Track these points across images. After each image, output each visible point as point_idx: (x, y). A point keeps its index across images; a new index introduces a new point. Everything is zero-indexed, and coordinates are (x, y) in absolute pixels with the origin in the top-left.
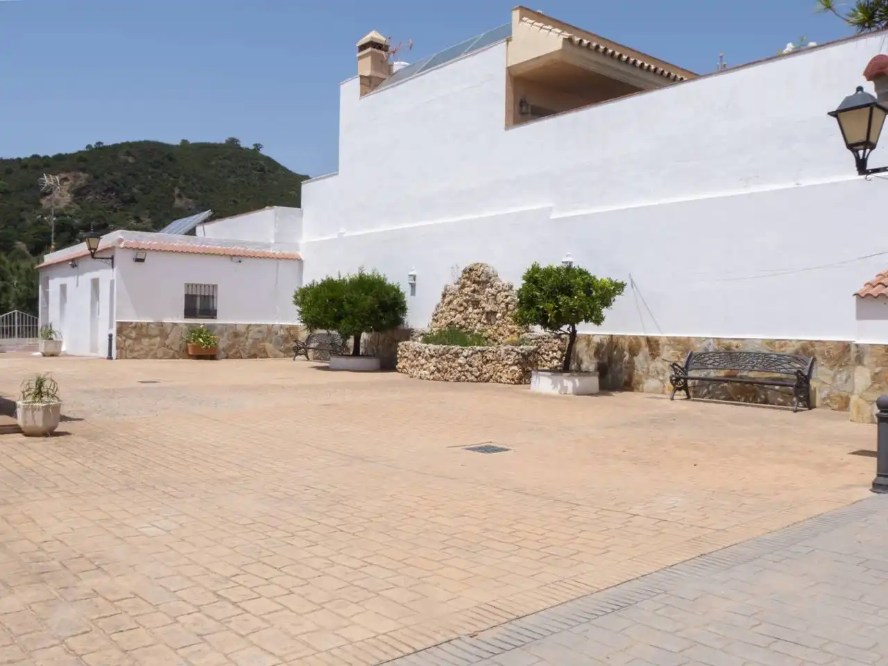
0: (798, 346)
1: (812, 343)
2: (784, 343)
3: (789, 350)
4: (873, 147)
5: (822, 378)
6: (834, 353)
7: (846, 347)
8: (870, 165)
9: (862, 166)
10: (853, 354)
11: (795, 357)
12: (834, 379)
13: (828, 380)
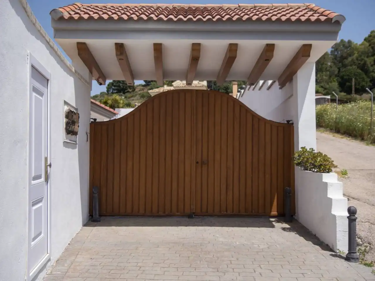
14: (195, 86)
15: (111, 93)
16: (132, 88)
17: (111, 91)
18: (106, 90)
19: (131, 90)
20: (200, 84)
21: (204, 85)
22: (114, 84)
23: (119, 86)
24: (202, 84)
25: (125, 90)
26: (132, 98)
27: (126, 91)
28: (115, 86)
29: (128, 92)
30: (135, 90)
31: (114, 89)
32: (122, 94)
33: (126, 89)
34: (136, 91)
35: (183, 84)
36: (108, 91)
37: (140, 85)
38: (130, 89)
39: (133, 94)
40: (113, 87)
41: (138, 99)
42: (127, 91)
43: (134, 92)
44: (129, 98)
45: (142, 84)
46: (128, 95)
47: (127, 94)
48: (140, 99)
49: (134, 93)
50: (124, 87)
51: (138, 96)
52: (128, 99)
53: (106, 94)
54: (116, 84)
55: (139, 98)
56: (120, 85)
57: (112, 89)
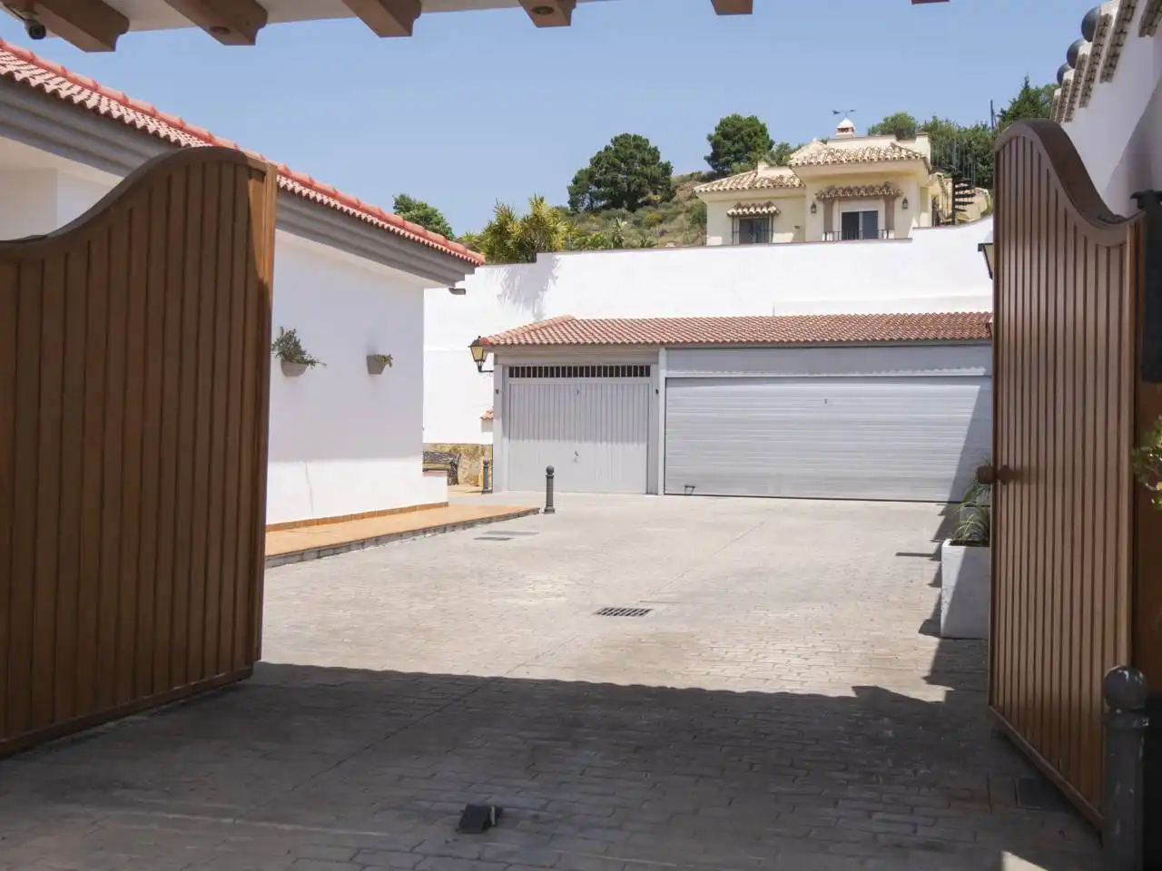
0: (451, 447)
1: (459, 445)
2: (442, 445)
3: (447, 450)
4: (484, 361)
5: (464, 466)
6: (471, 450)
7: (476, 447)
8: (483, 369)
9: (480, 368)
10: (480, 451)
11: (450, 454)
12: (471, 466)
13: (467, 467)
14: (879, 159)
15: (586, 209)
16: (661, 190)
17: (587, 202)
18: (567, 197)
19: (658, 197)
20: (901, 149)
21: (914, 154)
22: (598, 176)
23: (614, 183)
24: (908, 150)
25: (636, 198)
26: (659, 228)
27: (640, 201)
28: (598, 184)
29: (647, 203)
30: (672, 194)
31: (595, 197)
32: (624, 211)
33: (643, 194)
34: (675, 199)
35: (832, 154)
36: (573, 203)
37: (692, 175)
38: (655, 193)
39: (663, 211)
40: (594, 189)
41: (681, 230)
42: (645, 199)
43: (670, 204)
44: (650, 225)
45: (700, 173)
46: (645, 214)
47: (640, 212)
48: (691, 227)
49: (670, 207)
50: (633, 187)
51: (681, 217)
52: (647, 232)
53: (568, 215)
54: (601, 174)
55: (687, 224)
56: (619, 180)
57: (588, 195)
